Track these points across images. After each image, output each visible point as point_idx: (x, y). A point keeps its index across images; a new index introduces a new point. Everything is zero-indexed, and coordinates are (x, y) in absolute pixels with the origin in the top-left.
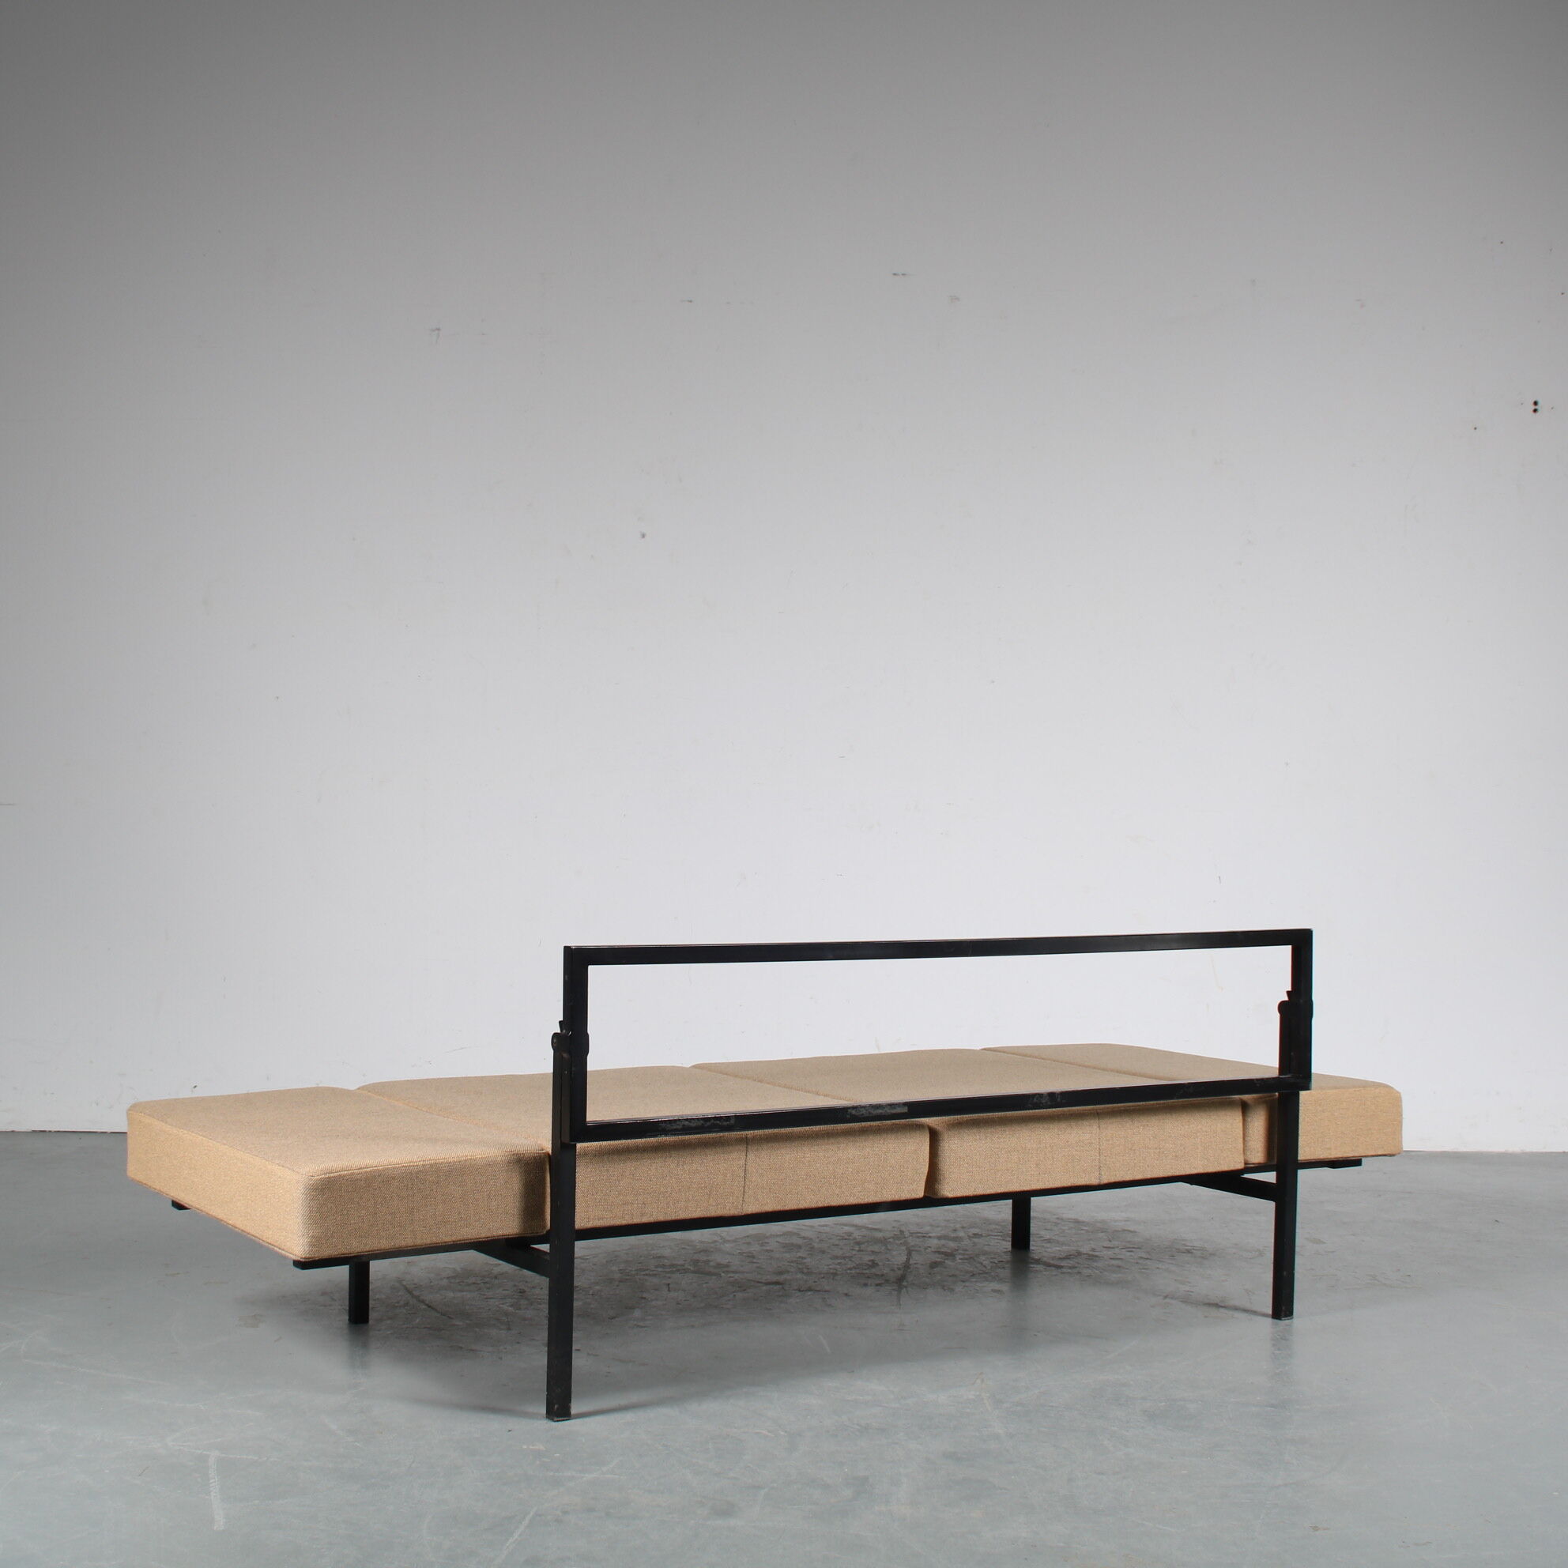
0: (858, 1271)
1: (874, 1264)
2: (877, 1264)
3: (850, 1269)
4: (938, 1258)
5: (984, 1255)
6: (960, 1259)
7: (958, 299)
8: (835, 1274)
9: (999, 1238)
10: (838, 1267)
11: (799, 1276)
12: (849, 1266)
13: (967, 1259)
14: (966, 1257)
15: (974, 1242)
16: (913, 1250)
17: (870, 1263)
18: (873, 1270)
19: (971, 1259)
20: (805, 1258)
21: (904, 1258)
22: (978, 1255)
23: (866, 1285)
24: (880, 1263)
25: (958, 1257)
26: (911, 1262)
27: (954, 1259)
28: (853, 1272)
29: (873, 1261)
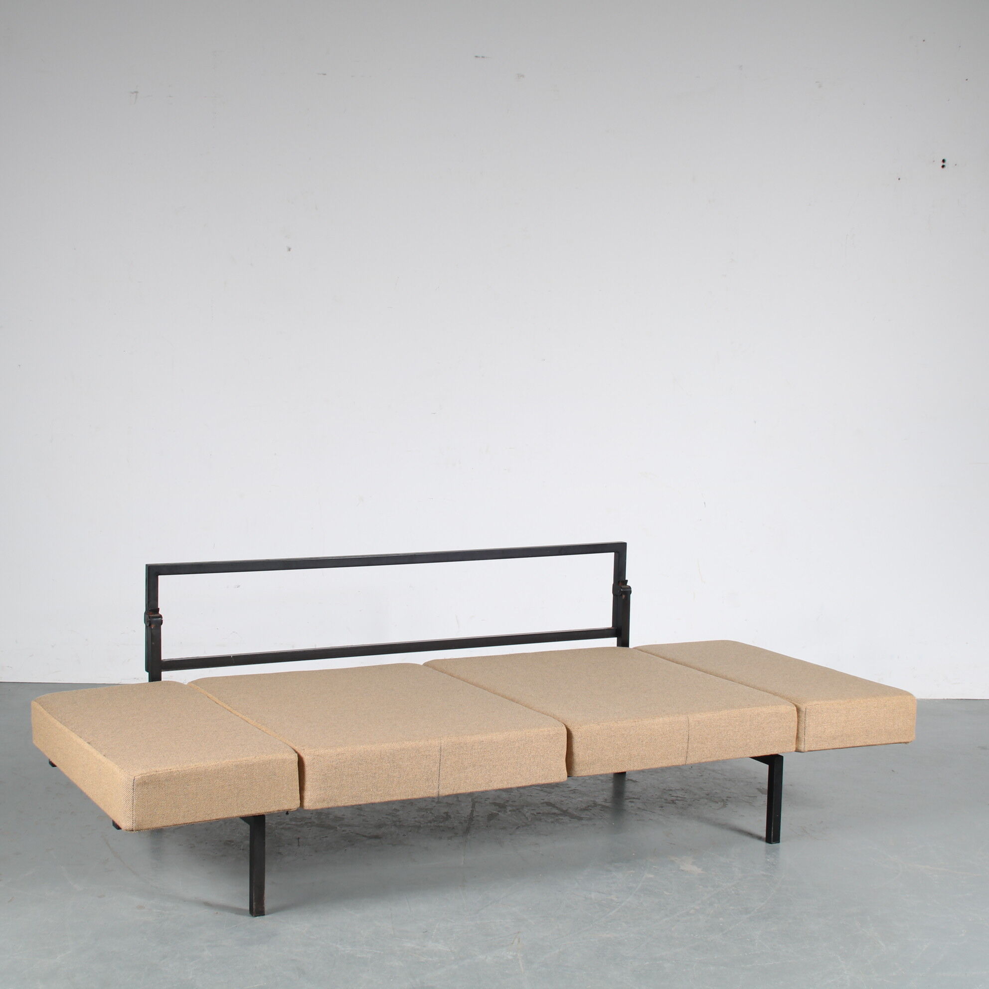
0: (435, 824)
1: (447, 817)
2: (450, 817)
3: (430, 822)
4: (493, 810)
5: (527, 806)
6: (510, 811)
7: (523, 76)
8: (419, 827)
9: (539, 788)
10: (422, 819)
11: (393, 829)
12: (429, 819)
13: (514, 811)
14: (514, 808)
15: (521, 793)
16: (476, 802)
17: (445, 815)
18: (447, 823)
19: (518, 810)
20: (399, 811)
21: (469, 810)
22: (523, 806)
23: (440, 838)
24: (452, 816)
25: (509, 808)
26: (475, 814)
27: (505, 812)
28: (432, 824)
29: (446, 813)
